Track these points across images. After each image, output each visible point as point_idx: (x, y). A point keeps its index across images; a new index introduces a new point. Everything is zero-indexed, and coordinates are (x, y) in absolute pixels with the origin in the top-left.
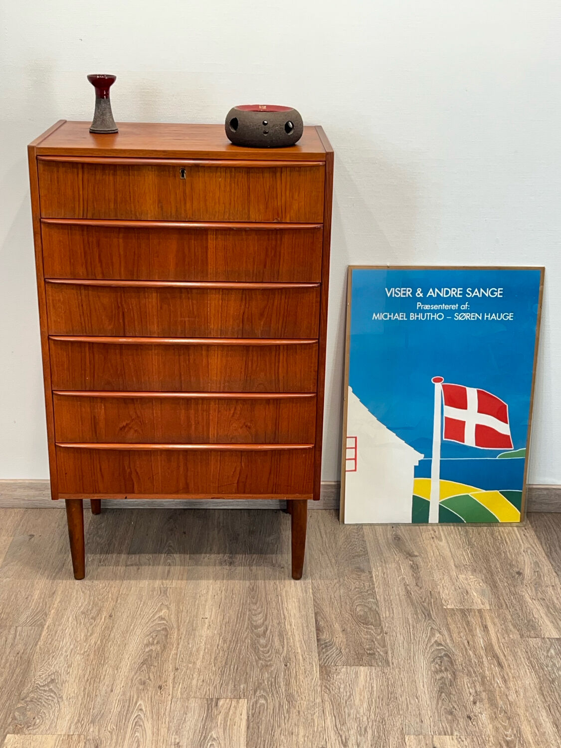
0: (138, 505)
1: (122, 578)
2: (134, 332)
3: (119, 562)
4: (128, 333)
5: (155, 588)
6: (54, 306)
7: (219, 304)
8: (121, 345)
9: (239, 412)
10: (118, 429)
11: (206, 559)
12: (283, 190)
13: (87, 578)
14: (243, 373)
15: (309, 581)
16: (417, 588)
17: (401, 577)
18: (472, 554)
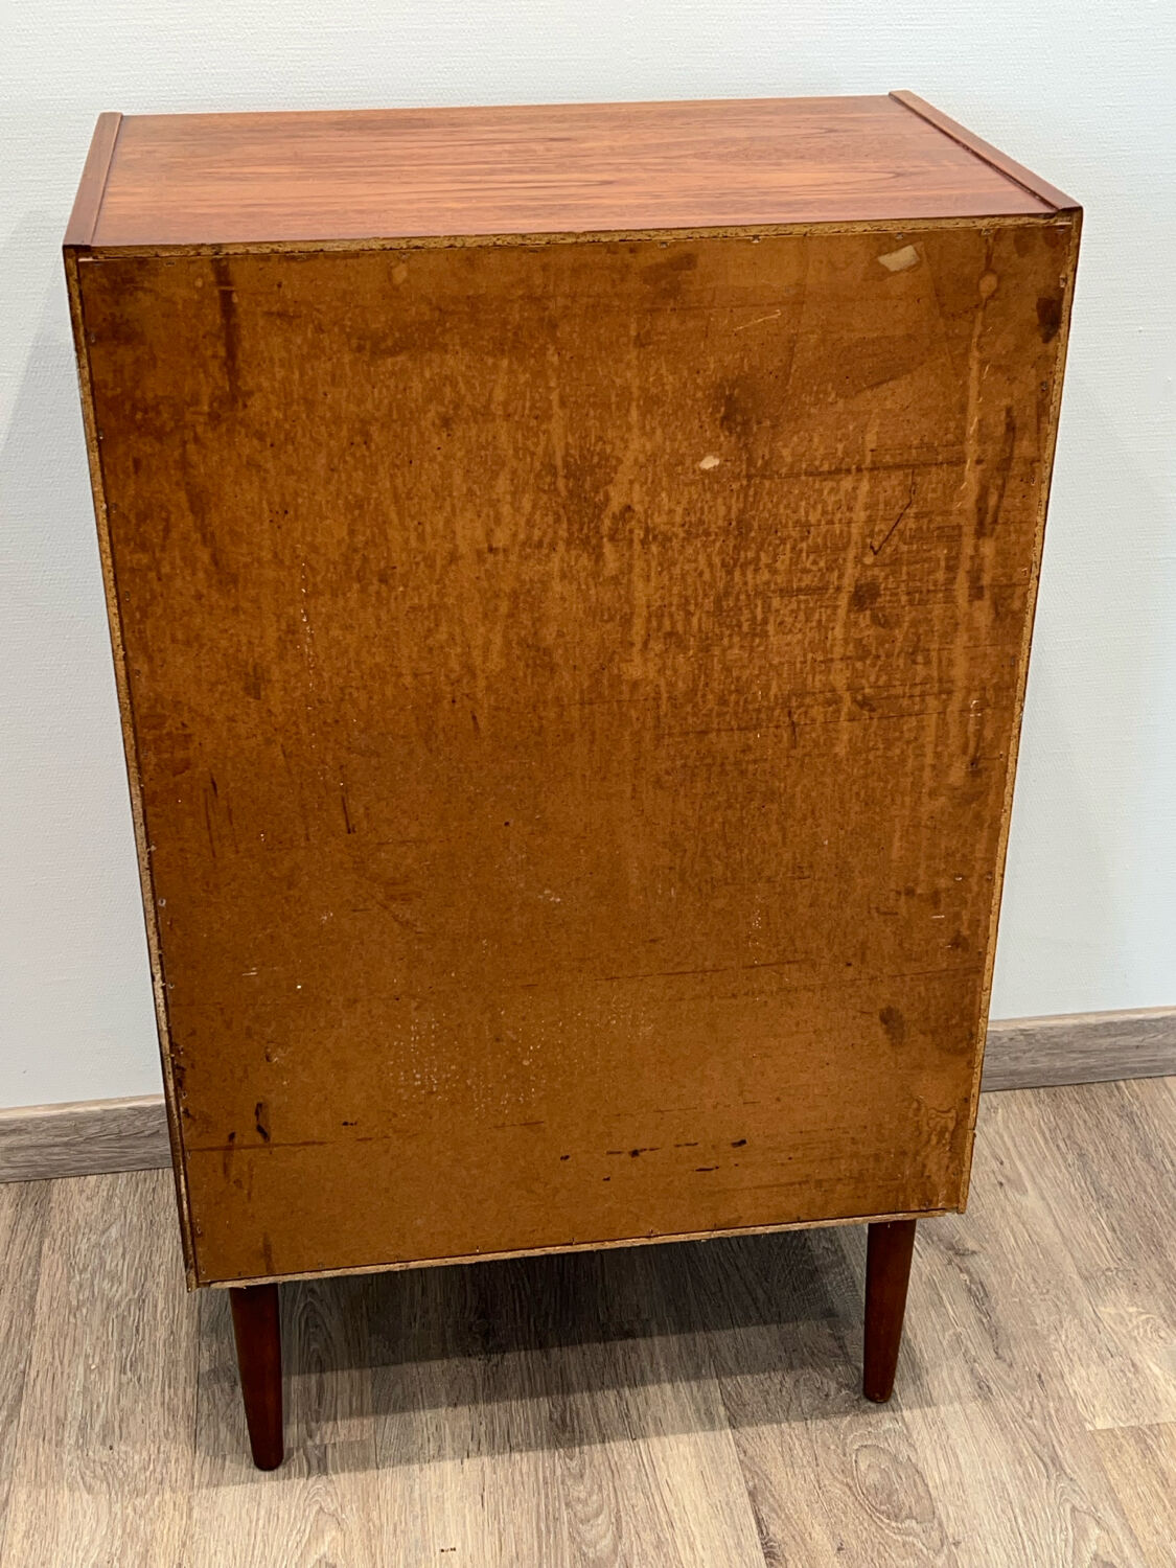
16: (1000, 1368)
17: (951, 1332)
18: (1114, 1230)
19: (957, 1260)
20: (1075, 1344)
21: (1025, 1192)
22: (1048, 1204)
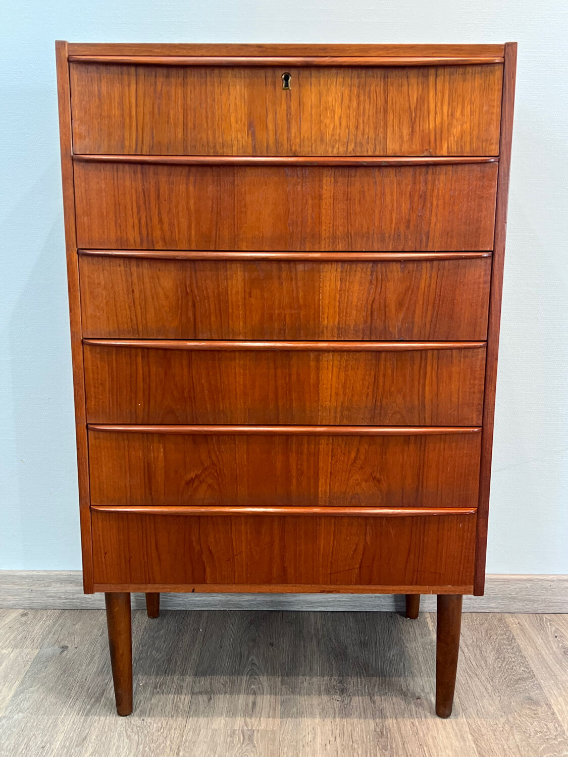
0: (209, 605)
1: (187, 715)
2: (209, 333)
3: (182, 687)
4: (201, 334)
5: (235, 731)
6: (91, 292)
7: (336, 287)
8: (190, 351)
9: (363, 457)
10: (183, 483)
11: (306, 684)
12: (439, 104)
13: (135, 714)
14: (370, 394)
15: (462, 720)
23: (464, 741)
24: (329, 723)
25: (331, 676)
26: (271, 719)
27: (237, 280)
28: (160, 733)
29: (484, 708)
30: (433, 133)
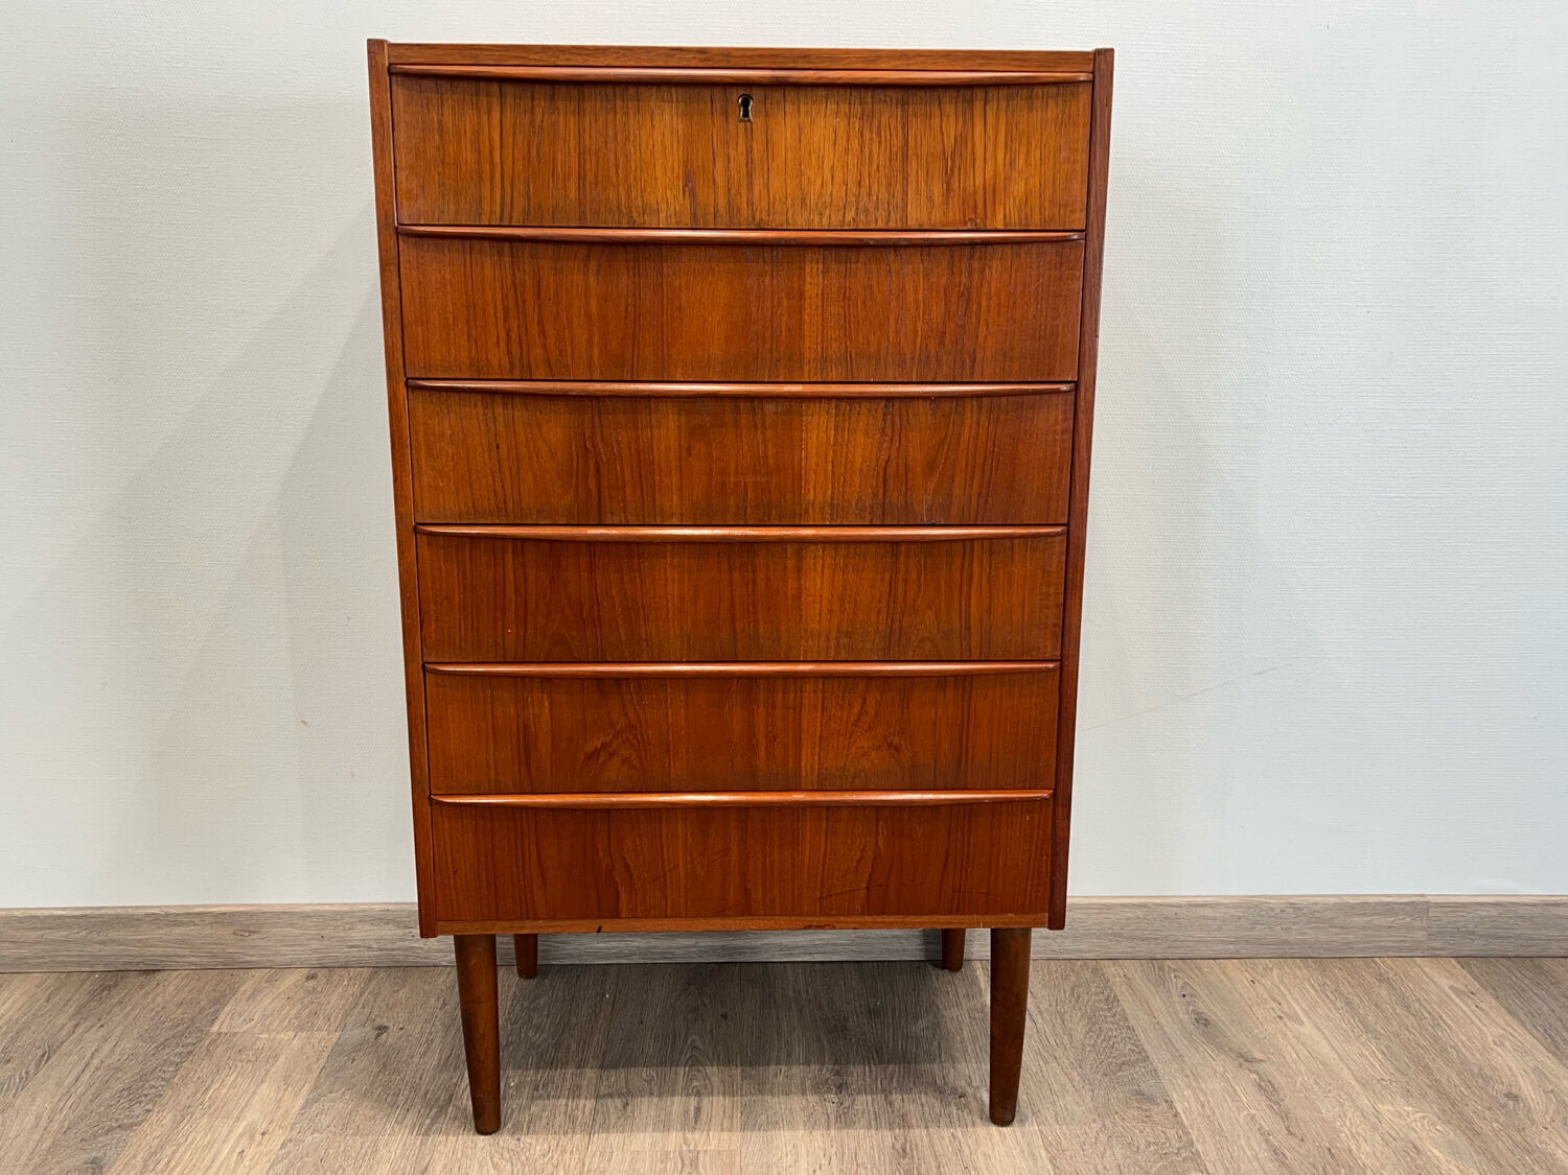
0: (618, 955)
1: (590, 1129)
2: (622, 514)
3: (579, 1087)
4: (609, 515)
5: (667, 1153)
6: (429, 450)
7: (828, 440)
8: (592, 543)
9: (871, 711)
10: (581, 756)
11: (781, 1078)
12: (990, 147)
13: (506, 1130)
14: (884, 610)
15: (1032, 1127)
16: (1293, 1142)
17: (1246, 1113)
18: (1383, 1053)
19: (1247, 1065)
20: (1360, 1130)
21: (1302, 1023)
22: (1324, 1033)
23: (1035, 1160)
24: (820, 1137)
25: (823, 1064)
26: (725, 1134)
27: (668, 430)
28: (546, 1160)
29: (1067, 1110)
30: (981, 192)
